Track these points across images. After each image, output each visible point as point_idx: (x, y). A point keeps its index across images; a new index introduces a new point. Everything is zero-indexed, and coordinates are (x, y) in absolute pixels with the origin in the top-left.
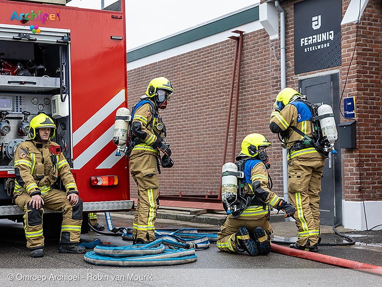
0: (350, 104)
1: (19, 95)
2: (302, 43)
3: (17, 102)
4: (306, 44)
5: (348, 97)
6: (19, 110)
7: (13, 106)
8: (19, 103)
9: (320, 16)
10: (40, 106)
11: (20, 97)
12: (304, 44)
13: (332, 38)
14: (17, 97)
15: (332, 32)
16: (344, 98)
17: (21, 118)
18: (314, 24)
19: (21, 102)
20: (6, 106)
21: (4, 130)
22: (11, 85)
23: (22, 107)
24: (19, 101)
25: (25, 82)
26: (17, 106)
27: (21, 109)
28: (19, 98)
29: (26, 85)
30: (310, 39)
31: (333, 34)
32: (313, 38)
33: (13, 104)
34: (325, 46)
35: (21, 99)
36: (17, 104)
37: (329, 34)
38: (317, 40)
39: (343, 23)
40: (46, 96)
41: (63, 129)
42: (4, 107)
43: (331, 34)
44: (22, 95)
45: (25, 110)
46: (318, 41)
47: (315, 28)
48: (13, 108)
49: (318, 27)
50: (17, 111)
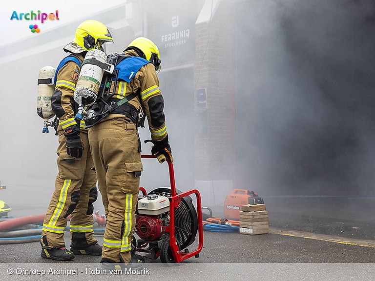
0: (202, 94)
2: (163, 39)
4: (166, 40)
5: (200, 89)
9: (178, 16)
12: (164, 40)
13: (188, 36)
15: (188, 30)
16: (198, 89)
18: (173, 22)
30: (169, 36)
31: (189, 33)
32: (172, 36)
34: (182, 42)
37: (186, 32)
38: (175, 37)
39: (197, 22)
43: (187, 32)
46: (177, 38)
47: (174, 26)
49: (176, 26)
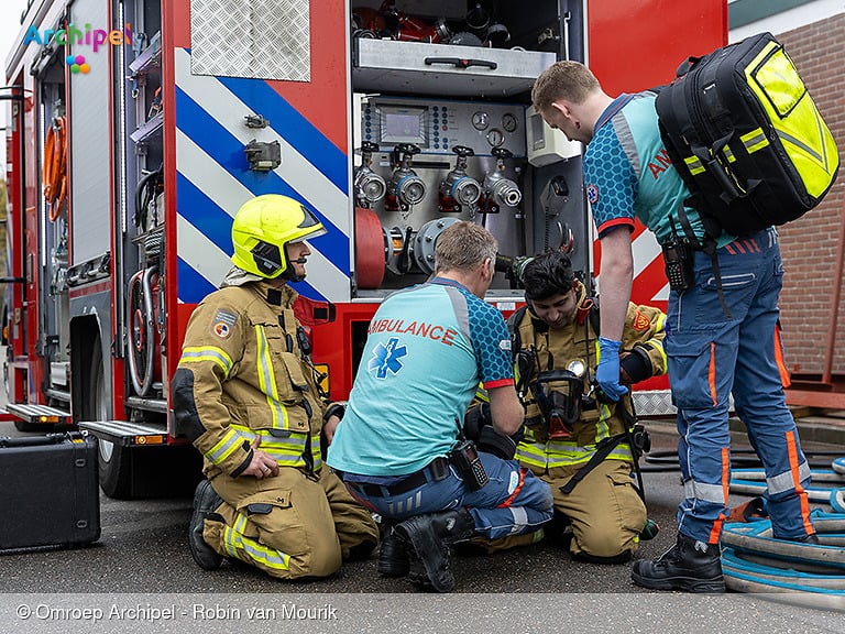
1: (440, 104)
3: (436, 121)
6: (441, 143)
7: (427, 133)
8: (440, 125)
10: (492, 134)
11: (444, 109)
14: (436, 109)
17: (447, 166)
19: (445, 122)
20: (407, 131)
21: (408, 195)
22: (434, 68)
23: (448, 134)
24: (440, 119)
25: (471, 63)
26: (436, 134)
27: (445, 140)
28: (440, 113)
29: (471, 70)
33: (427, 128)
35: (445, 116)
36: (436, 128)
40: (507, 108)
41: (560, 194)
42: (404, 134)
44: (448, 104)
45: (456, 144)
48: (427, 139)
50: (437, 146)
